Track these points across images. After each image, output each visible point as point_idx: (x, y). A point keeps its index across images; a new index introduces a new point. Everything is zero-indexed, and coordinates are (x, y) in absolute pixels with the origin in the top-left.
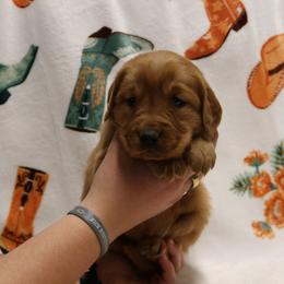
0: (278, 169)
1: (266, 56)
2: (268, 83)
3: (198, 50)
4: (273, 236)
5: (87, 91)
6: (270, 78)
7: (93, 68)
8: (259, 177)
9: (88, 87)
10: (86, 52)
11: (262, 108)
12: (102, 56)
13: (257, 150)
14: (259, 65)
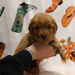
0: (68, 44)
1: (67, 13)
2: (67, 20)
3: (49, 10)
4: (66, 63)
5: (18, 21)
6: (68, 19)
7: (20, 14)
8: (63, 46)
9: (19, 20)
10: (18, 9)
11: (65, 27)
12: (23, 11)
13: (63, 38)
14: (65, 15)
